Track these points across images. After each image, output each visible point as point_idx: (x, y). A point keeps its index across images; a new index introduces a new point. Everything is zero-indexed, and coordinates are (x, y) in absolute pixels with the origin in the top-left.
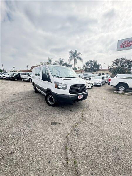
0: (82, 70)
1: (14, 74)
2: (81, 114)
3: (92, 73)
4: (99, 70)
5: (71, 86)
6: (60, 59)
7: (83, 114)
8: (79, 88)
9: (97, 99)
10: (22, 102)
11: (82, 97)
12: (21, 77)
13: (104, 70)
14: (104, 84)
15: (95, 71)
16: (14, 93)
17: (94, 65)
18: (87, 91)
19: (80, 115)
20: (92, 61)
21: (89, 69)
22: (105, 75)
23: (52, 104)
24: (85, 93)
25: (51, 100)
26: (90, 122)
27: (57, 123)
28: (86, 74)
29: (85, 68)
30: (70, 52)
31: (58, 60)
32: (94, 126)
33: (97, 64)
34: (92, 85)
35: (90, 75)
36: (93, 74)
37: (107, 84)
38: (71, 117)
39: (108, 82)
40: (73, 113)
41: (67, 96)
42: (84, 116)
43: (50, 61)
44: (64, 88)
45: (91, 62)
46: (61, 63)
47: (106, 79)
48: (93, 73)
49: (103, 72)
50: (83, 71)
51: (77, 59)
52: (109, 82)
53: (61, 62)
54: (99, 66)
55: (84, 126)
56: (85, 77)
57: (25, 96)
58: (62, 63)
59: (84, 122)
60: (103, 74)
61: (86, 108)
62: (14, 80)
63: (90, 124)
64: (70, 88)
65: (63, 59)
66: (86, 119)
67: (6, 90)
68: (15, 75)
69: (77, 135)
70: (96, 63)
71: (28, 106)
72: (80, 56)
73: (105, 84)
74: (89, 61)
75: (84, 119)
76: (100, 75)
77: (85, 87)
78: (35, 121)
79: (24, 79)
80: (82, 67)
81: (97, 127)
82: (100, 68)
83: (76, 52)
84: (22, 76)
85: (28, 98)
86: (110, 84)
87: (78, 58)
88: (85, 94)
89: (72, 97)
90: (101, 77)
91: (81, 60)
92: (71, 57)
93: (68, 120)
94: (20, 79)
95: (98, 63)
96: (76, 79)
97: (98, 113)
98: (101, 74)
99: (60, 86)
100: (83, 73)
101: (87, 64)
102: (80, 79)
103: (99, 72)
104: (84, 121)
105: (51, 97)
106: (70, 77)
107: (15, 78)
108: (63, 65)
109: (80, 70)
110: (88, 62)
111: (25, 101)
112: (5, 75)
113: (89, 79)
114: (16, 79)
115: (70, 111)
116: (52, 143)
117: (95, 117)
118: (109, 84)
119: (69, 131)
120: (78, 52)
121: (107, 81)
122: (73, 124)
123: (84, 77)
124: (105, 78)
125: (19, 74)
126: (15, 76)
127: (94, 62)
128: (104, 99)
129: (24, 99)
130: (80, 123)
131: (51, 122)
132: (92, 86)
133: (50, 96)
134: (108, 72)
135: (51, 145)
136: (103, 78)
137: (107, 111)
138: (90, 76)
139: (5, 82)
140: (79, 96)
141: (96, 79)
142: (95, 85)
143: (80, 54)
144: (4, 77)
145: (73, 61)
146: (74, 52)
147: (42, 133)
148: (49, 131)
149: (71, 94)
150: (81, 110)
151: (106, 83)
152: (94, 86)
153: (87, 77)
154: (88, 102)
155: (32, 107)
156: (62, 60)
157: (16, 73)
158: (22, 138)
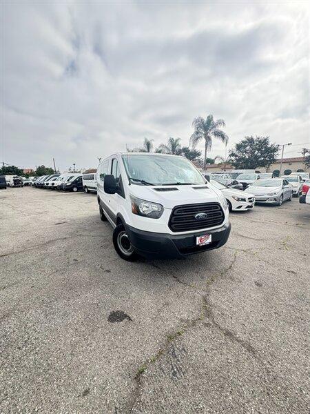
0: (228, 163)
1: (71, 178)
2: (204, 294)
3: (254, 171)
4: (274, 161)
5: (175, 209)
6: (171, 140)
7: (209, 292)
8: (201, 214)
9: (263, 245)
10: (65, 244)
11: (209, 240)
12: (84, 185)
13: (290, 162)
14: (289, 200)
15: (262, 164)
16: (57, 221)
17: (259, 150)
18: (226, 222)
19: (199, 294)
20: (255, 138)
21: (246, 161)
22: (293, 175)
23: (129, 254)
24: (218, 228)
25: (126, 243)
26: (227, 325)
27: (126, 316)
28: (238, 174)
29: (233, 158)
30: (196, 121)
31: (167, 143)
32: (237, 345)
33: (269, 146)
34: (250, 204)
35: (246, 175)
36: (256, 172)
37: (297, 200)
38: (170, 299)
39: (301, 193)
40: (179, 288)
41: (161, 236)
42: (212, 299)
43: (148, 145)
44: (155, 215)
45: (251, 141)
46: (173, 150)
47: (296, 186)
48: (257, 169)
49: (285, 167)
50: (229, 166)
51: (213, 137)
52: (303, 193)
53: (174, 146)
54: (275, 150)
55: (205, 339)
56: (233, 180)
57: (77, 229)
58: (175, 149)
59: (207, 325)
60: (288, 172)
61: (223, 273)
62: (70, 191)
63: (228, 334)
64: (173, 215)
65: (179, 139)
66: (216, 312)
67: (47, 213)
68: (72, 180)
69: (174, 374)
70: (266, 144)
71: (73, 255)
72: (220, 128)
73: (292, 199)
74: (244, 139)
75: (209, 314)
76: (276, 174)
77: (221, 210)
78: (71, 301)
79: (89, 187)
80: (226, 157)
81: (250, 349)
82: (278, 156)
83: (210, 119)
84: (85, 183)
85: (80, 235)
86: (307, 202)
87: (215, 135)
88: (220, 230)
89: (177, 242)
90: (280, 180)
91: (223, 138)
92: (197, 133)
93: (159, 311)
94: (82, 188)
95: (272, 142)
96: (195, 188)
97: (260, 295)
98: (282, 172)
99: (143, 209)
100: (227, 171)
101: (239, 147)
102: (207, 188)
103: (274, 167)
104: (207, 320)
105: (124, 235)
106: (178, 184)
107: (74, 187)
108: (179, 153)
109: (220, 164)
110: (243, 142)
111: (71, 241)
112: (55, 180)
113: (245, 186)
114: (75, 189)
115: (171, 281)
116: (86, 392)
117: (248, 309)
118: (303, 201)
119: (151, 350)
120: (215, 120)
121: (297, 190)
122: (172, 325)
123: (230, 180)
124: (294, 184)
125: (80, 178)
126: (73, 183)
127: (260, 142)
128: (285, 245)
129: (73, 235)
130: (194, 324)
131: (111, 310)
132: (251, 207)
133: (123, 233)
134: (301, 166)
135: (82, 400)
136: (285, 183)
137: (293, 291)
138: (247, 178)
139: (53, 196)
140: (198, 238)
141: (265, 185)
142: (261, 203)
143: (221, 122)
144: (53, 184)
145: (203, 141)
146: (205, 119)
147: (73, 346)
148: (94, 344)
149: (173, 230)
150: (207, 280)
151: (295, 196)
152: (256, 204)
153: (239, 181)
154: (232, 253)
155: (79, 260)
156: (177, 141)
157: (76, 176)
158: (18, 353)
